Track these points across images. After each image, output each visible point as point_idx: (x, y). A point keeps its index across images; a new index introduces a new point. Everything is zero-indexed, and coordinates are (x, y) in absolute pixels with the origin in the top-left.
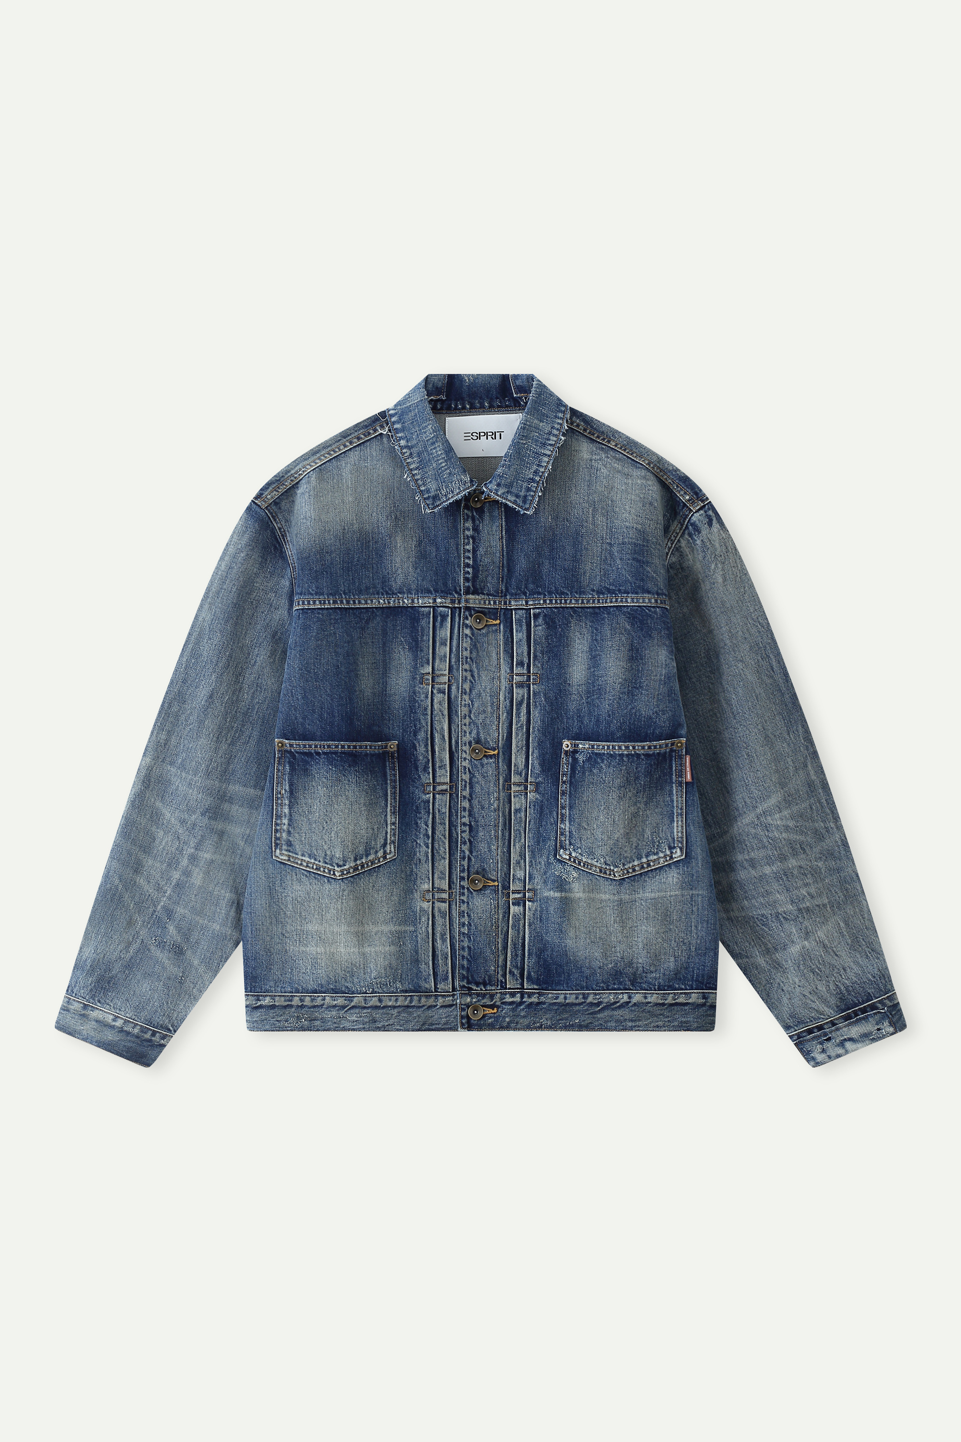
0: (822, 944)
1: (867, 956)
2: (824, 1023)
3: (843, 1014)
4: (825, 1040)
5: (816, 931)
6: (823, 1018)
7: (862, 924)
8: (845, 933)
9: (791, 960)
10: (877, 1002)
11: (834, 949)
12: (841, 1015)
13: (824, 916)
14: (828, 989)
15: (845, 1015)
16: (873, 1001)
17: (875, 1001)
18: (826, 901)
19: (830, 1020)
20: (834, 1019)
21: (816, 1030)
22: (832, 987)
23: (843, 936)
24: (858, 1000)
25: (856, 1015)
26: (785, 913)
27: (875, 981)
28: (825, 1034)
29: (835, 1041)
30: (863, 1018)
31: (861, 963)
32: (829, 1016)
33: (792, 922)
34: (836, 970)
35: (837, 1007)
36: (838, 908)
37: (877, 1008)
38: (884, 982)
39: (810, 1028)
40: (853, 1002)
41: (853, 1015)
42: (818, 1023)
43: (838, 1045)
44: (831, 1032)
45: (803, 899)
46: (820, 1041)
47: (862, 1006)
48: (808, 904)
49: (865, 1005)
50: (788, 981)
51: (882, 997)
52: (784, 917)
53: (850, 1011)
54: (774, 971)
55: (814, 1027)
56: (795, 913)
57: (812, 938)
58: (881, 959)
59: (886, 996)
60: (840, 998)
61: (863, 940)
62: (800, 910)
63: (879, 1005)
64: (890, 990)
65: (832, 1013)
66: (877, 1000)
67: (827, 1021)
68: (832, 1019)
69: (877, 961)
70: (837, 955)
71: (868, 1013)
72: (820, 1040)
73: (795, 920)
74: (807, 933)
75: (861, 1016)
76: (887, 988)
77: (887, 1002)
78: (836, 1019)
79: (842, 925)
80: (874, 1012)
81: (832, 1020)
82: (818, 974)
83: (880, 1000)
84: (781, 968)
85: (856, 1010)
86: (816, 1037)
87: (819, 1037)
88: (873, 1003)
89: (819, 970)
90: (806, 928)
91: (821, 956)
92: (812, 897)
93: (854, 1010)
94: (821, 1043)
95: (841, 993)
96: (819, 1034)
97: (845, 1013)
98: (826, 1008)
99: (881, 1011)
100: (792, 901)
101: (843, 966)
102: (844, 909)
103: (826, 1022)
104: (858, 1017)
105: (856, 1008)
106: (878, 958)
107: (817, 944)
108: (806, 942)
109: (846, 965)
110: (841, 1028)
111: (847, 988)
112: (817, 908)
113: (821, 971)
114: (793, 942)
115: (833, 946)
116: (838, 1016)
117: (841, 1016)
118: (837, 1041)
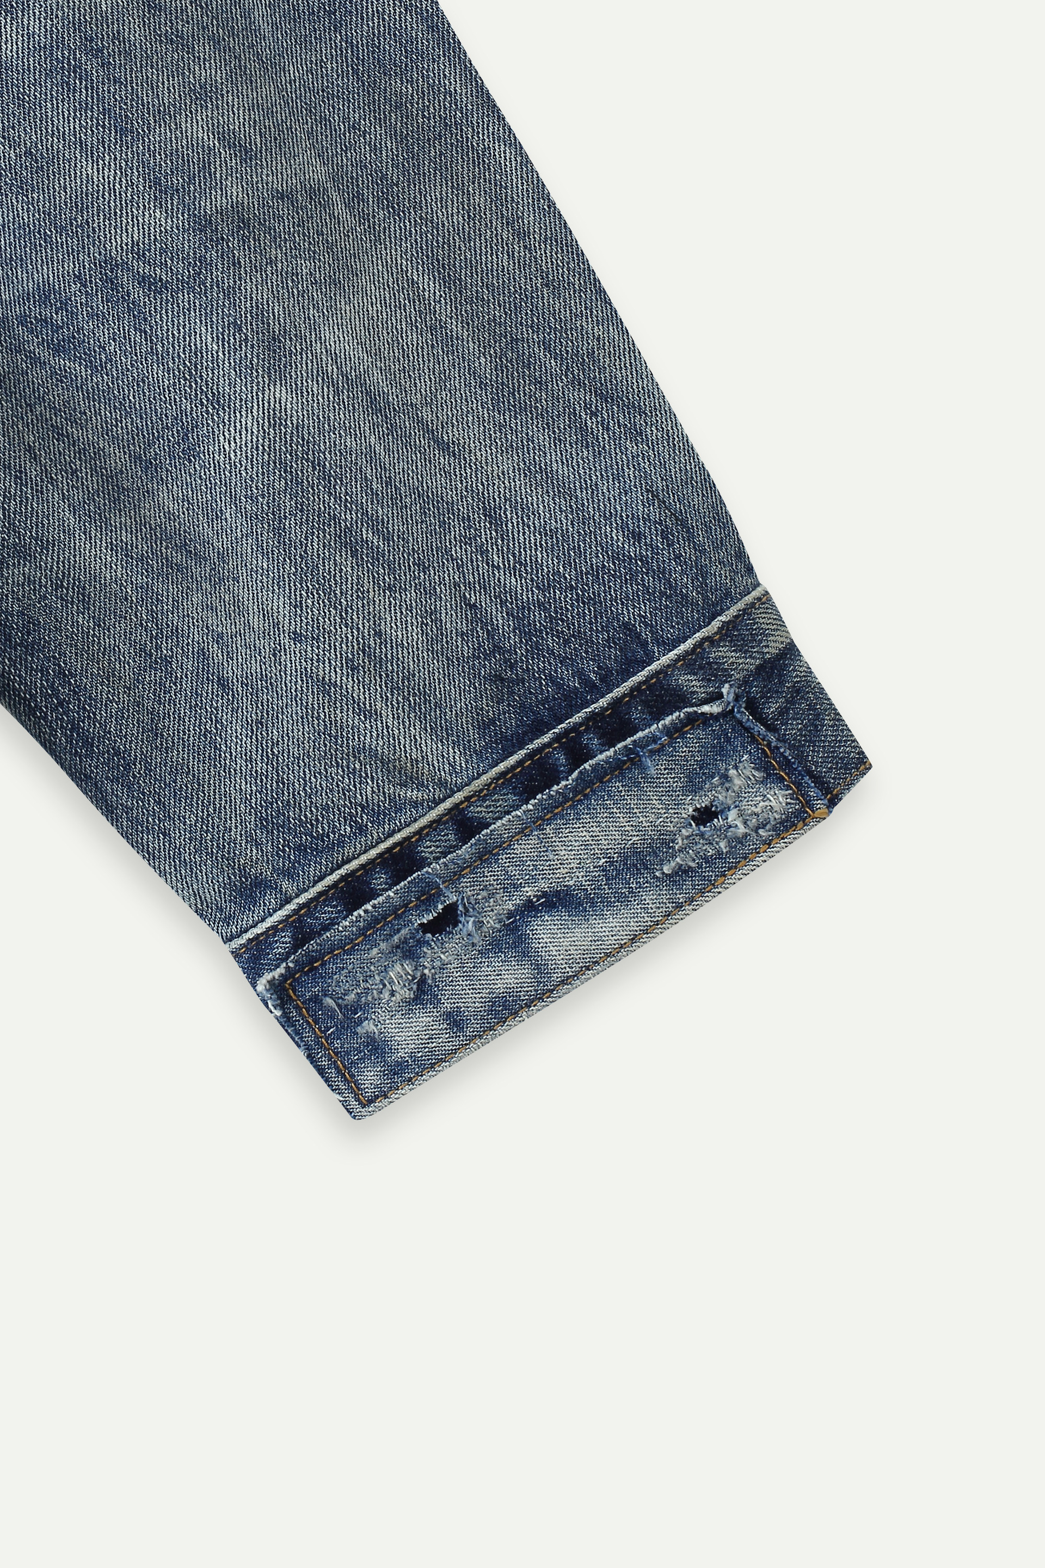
0: (357, 391)
1: (583, 429)
2: (419, 832)
3: (512, 760)
4: (425, 928)
5: (314, 328)
6: (415, 804)
7: (522, 265)
8: (455, 327)
9: (234, 499)
10: (673, 665)
11: (426, 414)
12: (502, 767)
13: (330, 247)
14: (432, 630)
15: (520, 763)
16: (654, 666)
17: (665, 660)
18: (319, 173)
19: (448, 804)
20: (467, 799)
21: (380, 879)
22: (452, 620)
23: (449, 342)
24: (580, 674)
25: (578, 755)
26: (140, 256)
27: (645, 561)
28: (428, 895)
29: (479, 925)
30: (617, 768)
31: (562, 471)
32: (442, 784)
33: (184, 298)
34: (457, 529)
35: (484, 726)
36: (388, 201)
37: (680, 699)
38: (688, 552)
39: (354, 872)
40: (559, 686)
41: (563, 759)
42: (391, 834)
43: (495, 946)
44: (454, 878)
45: (205, 167)
46: (405, 941)
47: (603, 702)
48: (235, 191)
49: (618, 692)
50: (240, 621)
51: (698, 636)
52: (143, 280)
53: (545, 739)
54: (168, 590)
55: (372, 862)
56: (188, 244)
57: (302, 367)
58: (653, 433)
59: (716, 624)
60: (497, 678)
61: (547, 348)
62: (203, 224)
63: (690, 682)
64: (727, 594)
65: (460, 760)
66: (672, 655)
67: (433, 815)
68: (459, 796)
69: (632, 448)
70: (444, 447)
71: (640, 734)
72: (404, 932)
73: (195, 283)
74: (273, 343)
75: (601, 757)
76: (711, 581)
77: (725, 654)
78: (477, 794)
79: (430, 286)
80: (668, 720)
81: (456, 806)
82: (377, 556)
83: (687, 653)
84: (199, 558)
85: (575, 728)
86: (384, 917)
87: (398, 912)
88: (657, 673)
89: (376, 532)
90: (260, 313)
91: (371, 455)
92: (246, 154)
93: (566, 732)
94: (409, 951)
95: (497, 648)
96: (397, 901)
97: (523, 752)
98: (430, 746)
99: (706, 709)
100: (157, 182)
101: (481, 498)
102: (417, 206)
103: (430, 825)
104: (587, 766)
105: (577, 718)
106: (637, 434)
107: (337, 393)
108: (280, 392)
109: (496, 492)
110: (504, 845)
111: (519, 616)
112: (283, 209)
113: (387, 539)
114: (217, 400)
115: (416, 399)
116: (484, 778)
117: (503, 774)
118: (491, 922)
